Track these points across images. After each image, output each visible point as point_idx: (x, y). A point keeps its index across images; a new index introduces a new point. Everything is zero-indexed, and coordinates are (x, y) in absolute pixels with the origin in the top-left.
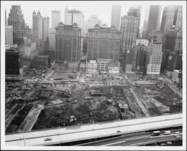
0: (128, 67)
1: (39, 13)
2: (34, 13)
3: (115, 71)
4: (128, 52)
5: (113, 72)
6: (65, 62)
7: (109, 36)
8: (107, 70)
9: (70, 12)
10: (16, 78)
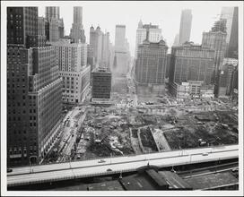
0: (222, 90)
1: (98, 28)
2: (92, 28)
3: (208, 94)
4: (222, 73)
5: (207, 96)
6: (150, 85)
7: (201, 54)
8: (199, 94)
9: (144, 27)
10: (106, 102)
